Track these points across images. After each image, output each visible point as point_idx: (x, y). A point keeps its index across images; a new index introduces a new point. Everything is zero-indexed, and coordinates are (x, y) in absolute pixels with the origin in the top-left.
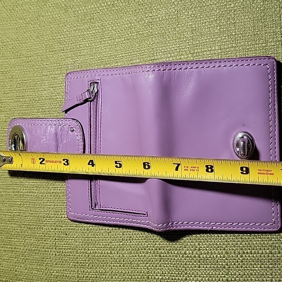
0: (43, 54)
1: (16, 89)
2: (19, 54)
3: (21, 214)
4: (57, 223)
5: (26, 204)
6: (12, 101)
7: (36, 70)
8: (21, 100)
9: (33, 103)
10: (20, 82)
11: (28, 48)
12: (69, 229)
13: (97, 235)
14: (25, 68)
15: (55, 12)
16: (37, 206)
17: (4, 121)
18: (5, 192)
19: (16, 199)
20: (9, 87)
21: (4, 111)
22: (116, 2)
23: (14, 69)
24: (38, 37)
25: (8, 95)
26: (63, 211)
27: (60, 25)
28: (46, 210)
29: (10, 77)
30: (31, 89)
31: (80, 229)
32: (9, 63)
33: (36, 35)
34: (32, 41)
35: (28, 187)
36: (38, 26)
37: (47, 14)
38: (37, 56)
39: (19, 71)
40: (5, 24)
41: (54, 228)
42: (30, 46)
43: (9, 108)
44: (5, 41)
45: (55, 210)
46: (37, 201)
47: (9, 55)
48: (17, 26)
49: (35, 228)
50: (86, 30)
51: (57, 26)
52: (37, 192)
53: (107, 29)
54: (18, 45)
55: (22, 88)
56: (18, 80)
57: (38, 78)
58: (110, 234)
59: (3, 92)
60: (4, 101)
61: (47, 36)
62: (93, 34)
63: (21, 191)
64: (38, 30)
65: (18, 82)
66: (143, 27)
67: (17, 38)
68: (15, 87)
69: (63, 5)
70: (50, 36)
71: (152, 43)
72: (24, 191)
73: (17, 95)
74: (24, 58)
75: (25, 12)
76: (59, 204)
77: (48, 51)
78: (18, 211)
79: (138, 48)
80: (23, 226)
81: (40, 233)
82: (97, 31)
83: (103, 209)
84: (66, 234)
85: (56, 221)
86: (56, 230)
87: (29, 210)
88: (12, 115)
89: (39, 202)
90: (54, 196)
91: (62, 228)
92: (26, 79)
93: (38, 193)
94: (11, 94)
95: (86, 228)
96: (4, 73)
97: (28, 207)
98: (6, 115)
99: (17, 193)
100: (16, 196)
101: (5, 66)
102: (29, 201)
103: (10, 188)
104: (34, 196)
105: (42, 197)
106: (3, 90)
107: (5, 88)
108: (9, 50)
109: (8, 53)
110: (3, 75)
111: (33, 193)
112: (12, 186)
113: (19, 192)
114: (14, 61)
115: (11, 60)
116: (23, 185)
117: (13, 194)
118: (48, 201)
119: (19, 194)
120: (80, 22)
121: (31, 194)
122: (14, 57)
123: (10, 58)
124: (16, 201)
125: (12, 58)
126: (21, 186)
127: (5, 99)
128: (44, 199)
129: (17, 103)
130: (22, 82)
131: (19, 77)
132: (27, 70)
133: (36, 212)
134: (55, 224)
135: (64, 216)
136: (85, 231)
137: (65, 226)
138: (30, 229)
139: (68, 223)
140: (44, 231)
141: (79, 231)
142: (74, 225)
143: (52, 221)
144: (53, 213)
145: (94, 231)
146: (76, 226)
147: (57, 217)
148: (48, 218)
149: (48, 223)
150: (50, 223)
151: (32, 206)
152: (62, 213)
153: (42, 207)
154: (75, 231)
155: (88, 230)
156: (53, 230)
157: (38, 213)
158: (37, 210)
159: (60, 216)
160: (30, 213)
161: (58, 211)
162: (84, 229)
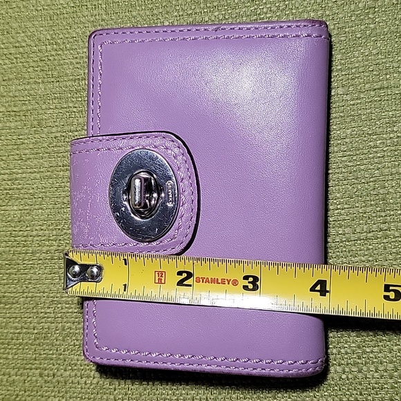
1: (50, 150)
2: (55, 73)
6: (38, 176)
8: (61, 173)
10: (58, 135)
14: (71, 105)
17: (16, 219)
18: (21, 375)
19: (47, 391)
20: (31, 146)
21: (18, 199)
23: (44, 107)
25: (29, 162)
27: (155, 12)
29: (35, 123)
32: (32, 92)
35: (76, 365)
36: (103, 13)
39: (57, 111)
40: (24, 7)
43: (31, 191)
44: (24, 44)
46: (99, 396)
47: (33, 75)
48: (51, 12)
51: (148, 13)
54: (53, 53)
55: (62, 149)
56: (54, 130)
59: (16, 157)
60: (19, 176)
63: (59, 373)
64: (103, 20)
65: (53, 135)
66: (353, 18)
67: (53, 39)
68: (45, 145)
71: (374, 52)
72: (68, 373)
73: (50, 163)
74: (69, 83)
79: (341, 64)
88: (37, 207)
89: (105, 397)
94: (35, 162)
96: (22, 113)
98: (21, 207)
99: (50, 378)
100: (47, 385)
101: (22, 99)
102: (80, 396)
103: (33, 367)
104: (91, 384)
105: (111, 387)
106: (18, 152)
107: (21, 147)
108: (32, 64)
109: (29, 70)
110: (18, 118)
111: (88, 377)
112: (37, 362)
113: (54, 375)
114: (45, 89)
115: (36, 86)
116: (65, 361)
117: (40, 379)
118: (126, 394)
119: (54, 381)
120: (202, 6)
121: (84, 379)
122: (45, 80)
123: (36, 83)
124: (47, 394)
125: (40, 81)
126: (59, 362)
127: (20, 171)
128: (115, 390)
129: (50, 181)
130: (64, 134)
131: (56, 124)
132: (75, 110)
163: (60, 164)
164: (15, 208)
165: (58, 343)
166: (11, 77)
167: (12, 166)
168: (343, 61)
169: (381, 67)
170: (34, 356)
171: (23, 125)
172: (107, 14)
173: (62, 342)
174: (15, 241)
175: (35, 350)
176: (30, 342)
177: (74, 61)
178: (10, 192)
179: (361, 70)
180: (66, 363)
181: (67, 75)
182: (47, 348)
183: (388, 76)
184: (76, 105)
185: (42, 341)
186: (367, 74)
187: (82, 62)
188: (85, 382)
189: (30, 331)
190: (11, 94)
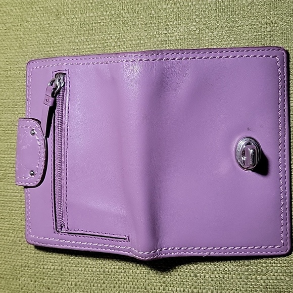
4: (38, 274)
7: (18, 87)
9: (11, 128)
11: (7, 60)
12: (52, 283)
14: (3, 85)
15: (43, 18)
16: (14, 253)
22: (122, 12)
24: (20, 47)
26: (46, 261)
27: (50, 35)
28: (24, 259)
30: (10, 110)
31: (66, 283)
33: (18, 45)
34: (13, 51)
36: (21, 33)
37: (33, 19)
38: (19, 70)
42: (10, 57)
45: (35, 259)
46: (14, 247)
49: (10, 278)
50: (83, 44)
51: (46, 35)
52: (13, 235)
53: (108, 44)
57: (19, 98)
61: (32, 47)
62: (90, 50)
64: (21, 38)
66: (155, 46)
69: (55, 10)
70: (36, 47)
74: (2, 72)
75: (5, 14)
81: (16, 285)
82: (96, 45)
84: (49, 289)
85: (36, 272)
86: (37, 283)
87: (3, 257)
89: (17, 248)
91: (44, 281)
92: (3, 98)
93: (15, 237)
95: (73, 283)
102: (3, 246)
104: (10, 240)
105: (20, 242)
111: (8, 236)
120: (75, 33)
121: (6, 237)
128: (22, 244)
132: (5, 87)
133: (12, 260)
134: (35, 275)
135: (46, 267)
136: (72, 287)
137: (47, 279)
138: (4, 279)
139: (51, 275)
140: (22, 283)
141: (64, 286)
142: (59, 279)
143: (32, 271)
144: (34, 262)
145: (83, 287)
146: (61, 280)
147: (37, 268)
148: (26, 268)
149: (26, 273)
150: (30, 273)
151: (8, 252)
152: (44, 263)
153: (20, 254)
154: (60, 285)
155: (76, 285)
156: (32, 283)
157: (15, 261)
158: (13, 257)
159: (42, 267)
160: (4, 261)
161: (39, 260)
162: (71, 284)
172: (24, 35)
177: (5, 60)
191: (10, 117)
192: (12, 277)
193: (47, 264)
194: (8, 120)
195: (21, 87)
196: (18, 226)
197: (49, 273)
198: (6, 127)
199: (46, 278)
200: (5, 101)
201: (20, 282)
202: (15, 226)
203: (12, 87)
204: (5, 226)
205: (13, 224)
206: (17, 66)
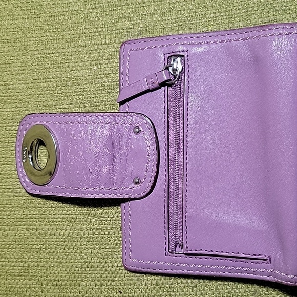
0: (80, 12)
1: (33, 67)
2: (37, 11)
3: (41, 264)
4: (105, 275)
5: (51, 248)
6: (25, 86)
7: (68, 37)
8: (42, 84)
9: (61, 89)
10: (39, 56)
12: (125, 284)
13: (173, 291)
14: (48, 34)
16: (70, 251)
17: (9, 118)
18: (13, 230)
19: (32, 241)
20: (19, 65)
21: (10, 103)
23: (28, 36)
25: (18, 76)
26: (115, 256)
28: (85, 257)
29: (23, 47)
31: (144, 283)
32: (20, 25)
35: (53, 221)
39: (38, 39)
41: (98, 283)
43: (20, 97)
45: (100, 255)
46: (70, 243)
47: (20, 13)
49: (66, 285)
52: (68, 228)
55: (42, 67)
56: (36, 53)
57: (71, 50)
58: (195, 289)
59: (9, 73)
60: (11, 86)
63: (41, 228)
65: (35, 57)
68: (30, 64)
72: (47, 227)
73: (33, 77)
74: (47, 19)
76: (107, 247)
77: (88, 7)
78: (35, 260)
80: (45, 282)
83: (191, 252)
84: (121, 293)
85: (102, 272)
86: (103, 287)
87: (56, 257)
88: (24, 109)
89: (74, 244)
90: (99, 234)
91: (114, 283)
92: (50, 51)
93: (71, 230)
94: (22, 76)
95: (154, 282)
96: (12, 41)
97: (54, 252)
98: (13, 109)
99: (34, 231)
100: (32, 236)
101: (12, 30)
102: (56, 243)
103: (22, 224)
104: (64, 235)
105: (78, 237)
106: (10, 69)
107: (12, 65)
108: (20, 5)
109: (18, 9)
110: (9, 44)
111: (62, 230)
112: (25, 220)
113: (37, 230)
114: (30, 23)
115: (23, 21)
116: (45, 219)
117: (27, 232)
118: (89, 242)
119: (37, 233)
122: (30, 17)
123: (23, 18)
124: (32, 243)
125: (26, 17)
126: (40, 220)
127: (11, 83)
128: (81, 238)
129: (34, 90)
130: (43, 56)
131: (38, 48)
132: (51, 38)
133: (67, 260)
134: (101, 277)
135: (116, 264)
136: (152, 287)
137: (118, 280)
138: (57, 287)
139: (123, 275)
140: (83, 289)
141: (142, 286)
142: (133, 278)
143: (96, 272)
144: (98, 261)
145: (167, 286)
146: (137, 280)
147: (104, 267)
148: (88, 269)
149: (88, 276)
150: (93, 275)
151: (61, 251)
152: (113, 260)
153: (78, 251)
154: (135, 287)
155: (157, 284)
156: (97, 287)
157: (72, 261)
158: (69, 257)
159: (110, 265)
160: (56, 262)
161: (106, 257)
162: (151, 283)
163: (41, 77)
164: (9, 110)
165: (40, 206)
166: (4, 14)
167: (5, 80)
168: (243, 3)
169: (269, 7)
170: (23, 216)
171: (13, 49)
173: (42, 206)
174: (9, 133)
175: (23, 212)
176: (20, 206)
178: (5, 98)
179: (256, 8)
180: (46, 220)
181: (45, 12)
182: (32, 210)
183: (275, 13)
184: (52, 35)
185: (28, 205)
186: (259, 12)
187: (56, 3)
188: (60, 234)
189: (19, 198)
190: (4, 27)
191: (59, 76)
192: (68, 283)
193: (117, 260)
194: (56, 80)
195: (73, 36)
196: (74, 216)
197: (120, 272)
198: (54, 89)
199: (116, 279)
200: (52, 55)
201: (81, 288)
202: (71, 216)
203: (61, 37)
204: (58, 216)
205: (68, 213)
206: (67, 10)
